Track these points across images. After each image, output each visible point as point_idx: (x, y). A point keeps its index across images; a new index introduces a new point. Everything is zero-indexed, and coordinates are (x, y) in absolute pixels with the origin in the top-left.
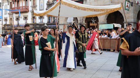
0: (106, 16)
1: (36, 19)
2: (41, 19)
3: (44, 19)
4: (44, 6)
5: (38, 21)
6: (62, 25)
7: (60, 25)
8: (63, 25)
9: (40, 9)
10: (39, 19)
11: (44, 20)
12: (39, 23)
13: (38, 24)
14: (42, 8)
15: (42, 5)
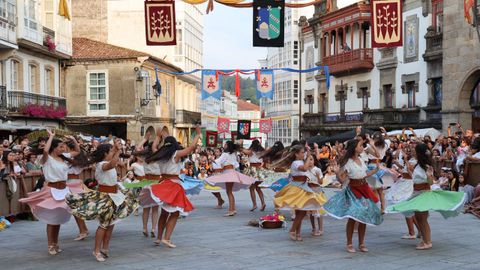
1: (394, 93)
2: (408, 93)
3: (417, 91)
4: (417, 47)
5: (400, 100)
6: (450, 115)
7: (444, 116)
8: (453, 113)
9: (405, 55)
10: (403, 92)
12: (405, 107)
13: (398, 112)
14: (413, 54)
15: (411, 42)
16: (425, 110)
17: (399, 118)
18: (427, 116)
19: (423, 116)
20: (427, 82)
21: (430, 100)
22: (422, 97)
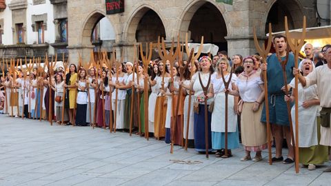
0: (183, 20)
1: (25, 31)
2: (38, 31)
3: (46, 29)
5: (31, 37)
6: (75, 50)
7: (70, 51)
8: (78, 48)
10: (34, 31)
11: (45, 32)
12: (35, 43)
13: (29, 47)
16: (54, 46)
17: (31, 53)
18: (55, 51)
19: (52, 51)
20: (54, 23)
21: (57, 37)
22: (50, 35)
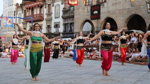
0: (126, 22)
1: (51, 28)
2: (56, 28)
3: (59, 27)
4: (59, 14)
5: (53, 30)
9: (55, 16)
10: (54, 28)
11: (59, 29)
12: (55, 32)
13: (53, 34)
14: (58, 16)
15: (57, 12)
16: (62, 33)
18: (63, 35)
19: (61, 35)
20: (63, 25)
21: (64, 30)
22: (61, 29)
